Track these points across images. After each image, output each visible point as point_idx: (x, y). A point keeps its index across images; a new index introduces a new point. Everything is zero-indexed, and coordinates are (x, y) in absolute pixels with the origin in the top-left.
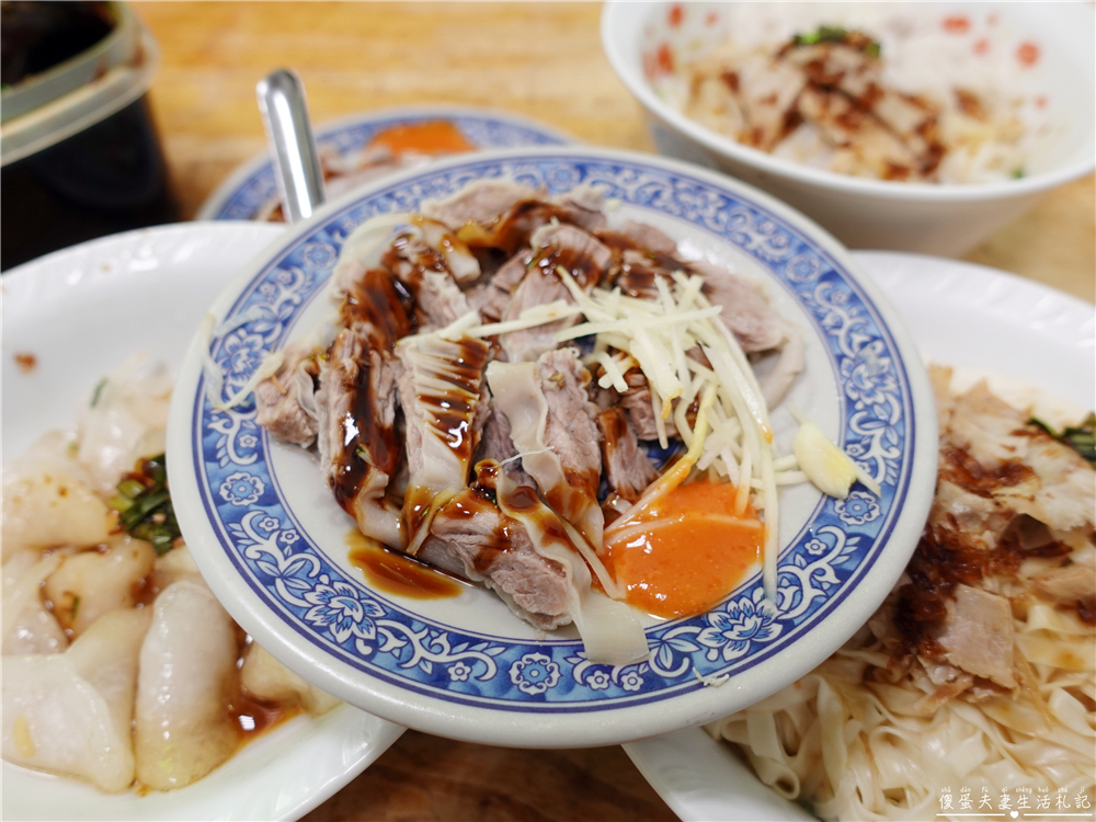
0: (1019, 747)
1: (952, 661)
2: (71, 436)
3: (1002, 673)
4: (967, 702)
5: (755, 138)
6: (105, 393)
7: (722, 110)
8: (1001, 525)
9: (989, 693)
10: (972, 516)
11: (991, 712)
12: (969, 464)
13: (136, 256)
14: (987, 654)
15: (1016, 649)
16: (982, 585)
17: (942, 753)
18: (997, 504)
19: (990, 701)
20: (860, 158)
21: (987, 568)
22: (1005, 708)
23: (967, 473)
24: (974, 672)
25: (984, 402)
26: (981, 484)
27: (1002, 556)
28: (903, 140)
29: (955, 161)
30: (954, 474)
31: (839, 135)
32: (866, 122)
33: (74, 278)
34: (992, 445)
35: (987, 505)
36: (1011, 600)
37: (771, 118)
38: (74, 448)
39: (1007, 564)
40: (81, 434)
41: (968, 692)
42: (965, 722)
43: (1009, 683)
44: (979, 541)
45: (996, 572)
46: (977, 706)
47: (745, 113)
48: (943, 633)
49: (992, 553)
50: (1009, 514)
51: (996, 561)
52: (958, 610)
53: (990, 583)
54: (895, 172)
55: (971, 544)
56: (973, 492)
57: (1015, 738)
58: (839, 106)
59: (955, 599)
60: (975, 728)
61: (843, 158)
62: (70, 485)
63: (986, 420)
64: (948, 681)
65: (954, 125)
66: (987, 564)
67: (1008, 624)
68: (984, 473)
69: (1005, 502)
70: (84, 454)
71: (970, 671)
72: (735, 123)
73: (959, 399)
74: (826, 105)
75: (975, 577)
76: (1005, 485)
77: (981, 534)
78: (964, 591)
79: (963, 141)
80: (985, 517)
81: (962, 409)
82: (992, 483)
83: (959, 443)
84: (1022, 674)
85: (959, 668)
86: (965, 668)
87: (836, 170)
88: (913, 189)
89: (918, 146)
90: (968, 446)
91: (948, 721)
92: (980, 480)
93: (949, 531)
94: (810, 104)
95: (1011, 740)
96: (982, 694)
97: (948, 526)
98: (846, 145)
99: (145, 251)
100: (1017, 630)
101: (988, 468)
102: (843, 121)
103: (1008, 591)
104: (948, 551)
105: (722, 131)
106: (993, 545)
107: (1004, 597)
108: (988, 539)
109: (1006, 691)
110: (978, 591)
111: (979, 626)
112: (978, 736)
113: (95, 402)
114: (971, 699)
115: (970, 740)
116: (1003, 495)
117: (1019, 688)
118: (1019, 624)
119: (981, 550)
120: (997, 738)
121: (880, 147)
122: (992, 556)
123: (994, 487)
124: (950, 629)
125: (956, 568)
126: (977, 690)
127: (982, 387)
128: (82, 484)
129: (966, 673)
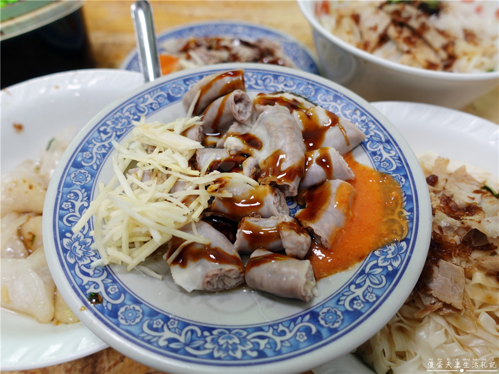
0: (462, 337)
1: (434, 295)
2: (37, 163)
3: (457, 302)
4: (439, 314)
5: (365, 46)
6: (53, 144)
7: (350, 33)
8: (463, 233)
9: (450, 311)
10: (450, 228)
11: (450, 320)
12: (451, 204)
13: (71, 83)
14: (451, 293)
15: (465, 291)
16: (452, 261)
17: (425, 337)
18: (462, 223)
19: (450, 315)
20: (414, 58)
21: (455, 253)
22: (457, 319)
23: (450, 208)
24: (444, 301)
25: (462, 176)
26: (456, 214)
27: (463, 248)
28: (436, 52)
29: (461, 63)
30: (444, 209)
31: (405, 47)
32: (419, 42)
33: (42, 91)
34: (463, 196)
35: (458, 223)
36: (465, 269)
37: (373, 37)
38: (38, 169)
39: (464, 252)
40: (41, 163)
41: (440, 310)
42: (437, 323)
43: (460, 307)
44: (452, 240)
45: (459, 255)
46: (444, 317)
47: (361, 34)
48: (431, 281)
49: (457, 246)
50: (468, 228)
51: (459, 250)
52: (439, 271)
53: (455, 260)
54: (431, 66)
55: (448, 241)
56: (452, 217)
57: (461, 333)
58: (406, 33)
59: (438, 266)
60: (442, 327)
61: (406, 58)
62: (34, 184)
63: (462, 185)
64: (431, 304)
65: (461, 46)
66: (455, 251)
67: (462, 280)
68: (458, 209)
69: (467, 223)
70: (42, 172)
71: (442, 300)
72: (357, 39)
73: (450, 174)
74: (400, 32)
75: (449, 257)
76: (468, 215)
77: (453, 237)
78: (442, 263)
79: (465, 54)
80: (456, 229)
81: (451, 179)
82: (462, 214)
83: (448, 195)
84: (466, 303)
85: (437, 298)
86: (440, 298)
87: (403, 63)
88: (439, 74)
89: (443, 55)
90: (452, 196)
91: (429, 323)
92: (456, 212)
93: (438, 234)
94: (392, 32)
95: (458, 334)
96: (446, 311)
97: (438, 232)
98: (408, 52)
99: (76, 81)
100: (466, 283)
101: (460, 207)
102: (408, 41)
103: (464, 265)
104: (437, 243)
105: (350, 42)
106: (458, 243)
107: (462, 267)
108: (457, 239)
109: (459, 311)
110: (449, 263)
111: (449, 280)
112: (443, 330)
113: (48, 148)
114: (441, 313)
115: (439, 332)
116: (466, 219)
117: (464, 310)
118: (468, 280)
119: (453, 244)
120: (452, 332)
121: (424, 54)
122: (457, 248)
123: (463, 215)
124: (434, 280)
125: (440, 252)
126: (444, 309)
127: (462, 170)
128: (40, 184)
129: (440, 301)
